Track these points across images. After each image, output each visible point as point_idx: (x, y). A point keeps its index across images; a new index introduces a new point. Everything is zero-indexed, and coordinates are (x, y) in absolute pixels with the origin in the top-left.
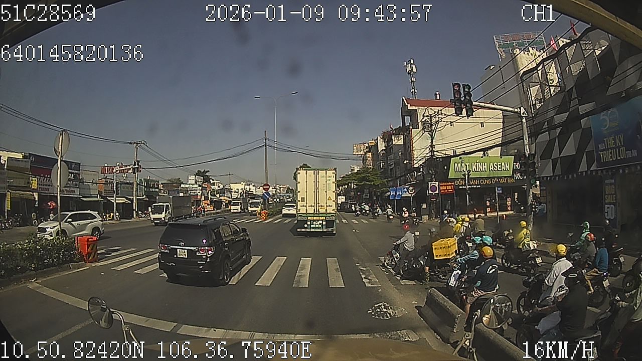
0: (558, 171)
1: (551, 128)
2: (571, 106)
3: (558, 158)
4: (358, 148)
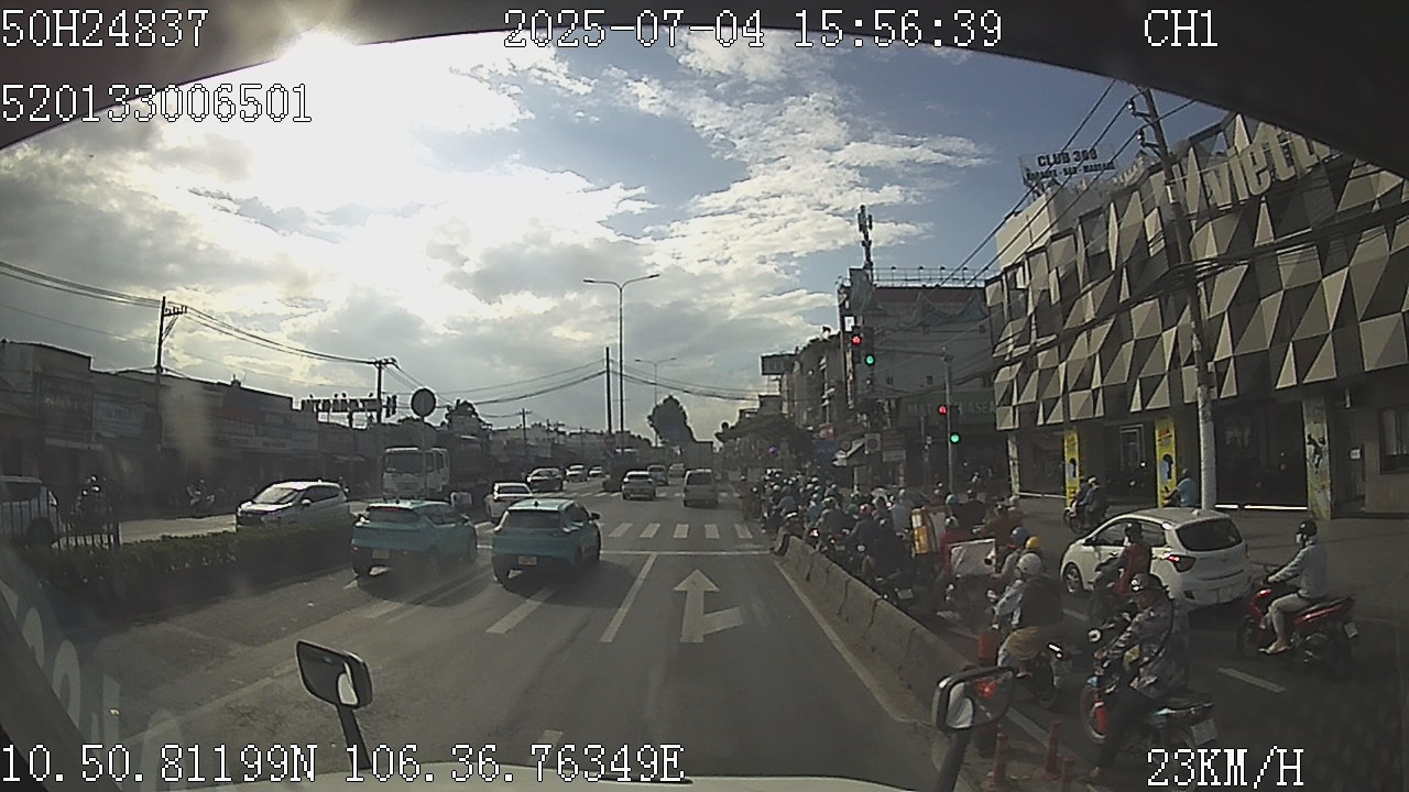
1: (1011, 362)
4: (772, 364)
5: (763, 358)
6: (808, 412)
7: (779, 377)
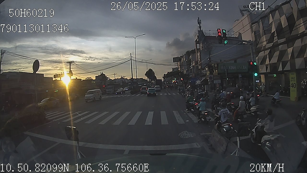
0: (269, 70)
1: (265, 50)
2: (274, 40)
3: (268, 64)
4: (175, 60)
5: (173, 58)
6: (186, 71)
7: (177, 62)
